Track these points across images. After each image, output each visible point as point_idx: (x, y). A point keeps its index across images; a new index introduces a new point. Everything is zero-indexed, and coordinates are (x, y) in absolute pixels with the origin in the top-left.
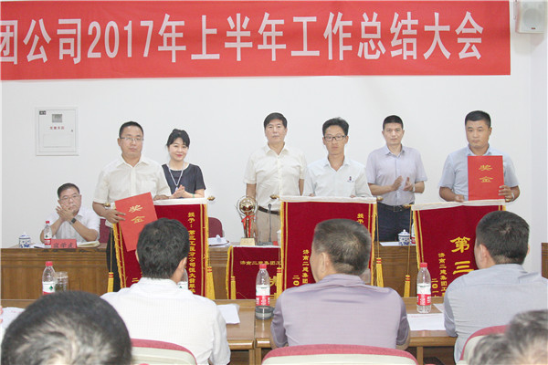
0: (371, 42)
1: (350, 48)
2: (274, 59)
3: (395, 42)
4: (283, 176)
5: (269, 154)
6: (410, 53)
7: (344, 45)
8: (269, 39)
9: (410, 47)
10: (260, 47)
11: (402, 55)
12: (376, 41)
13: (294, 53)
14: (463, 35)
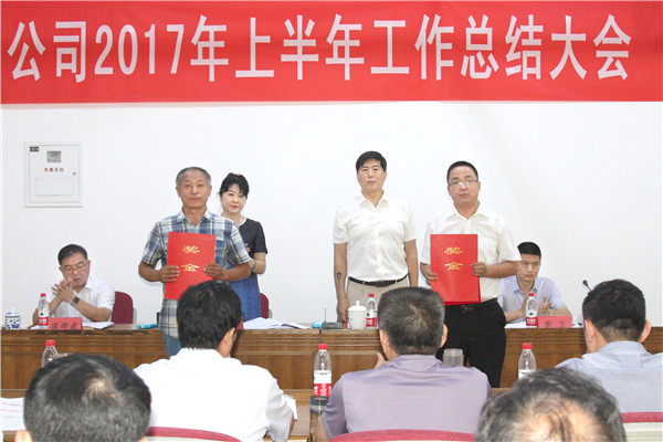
0: (479, 55)
1: (450, 63)
2: (347, 77)
3: (511, 56)
4: (381, 235)
5: (362, 205)
6: (532, 71)
7: (442, 59)
8: (341, 50)
9: (532, 62)
10: (329, 61)
11: (520, 74)
12: (485, 54)
13: (375, 70)
14: (603, 47)
